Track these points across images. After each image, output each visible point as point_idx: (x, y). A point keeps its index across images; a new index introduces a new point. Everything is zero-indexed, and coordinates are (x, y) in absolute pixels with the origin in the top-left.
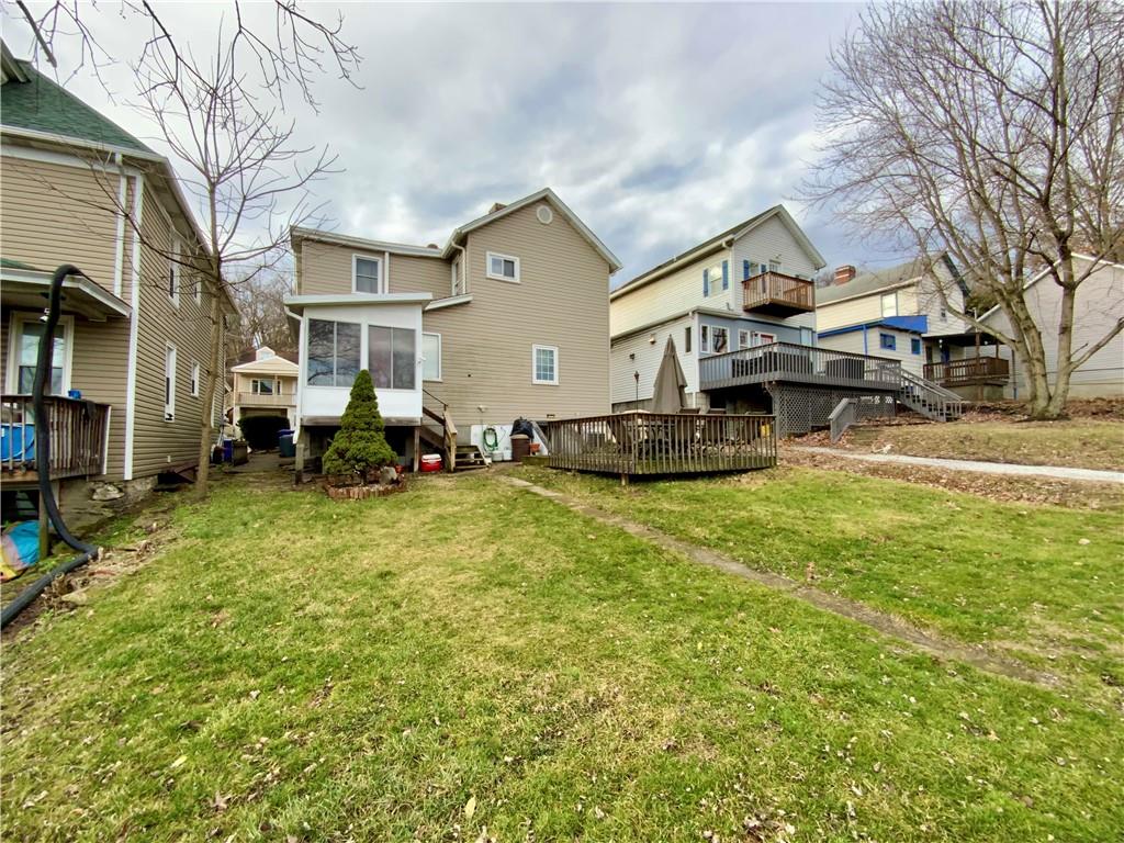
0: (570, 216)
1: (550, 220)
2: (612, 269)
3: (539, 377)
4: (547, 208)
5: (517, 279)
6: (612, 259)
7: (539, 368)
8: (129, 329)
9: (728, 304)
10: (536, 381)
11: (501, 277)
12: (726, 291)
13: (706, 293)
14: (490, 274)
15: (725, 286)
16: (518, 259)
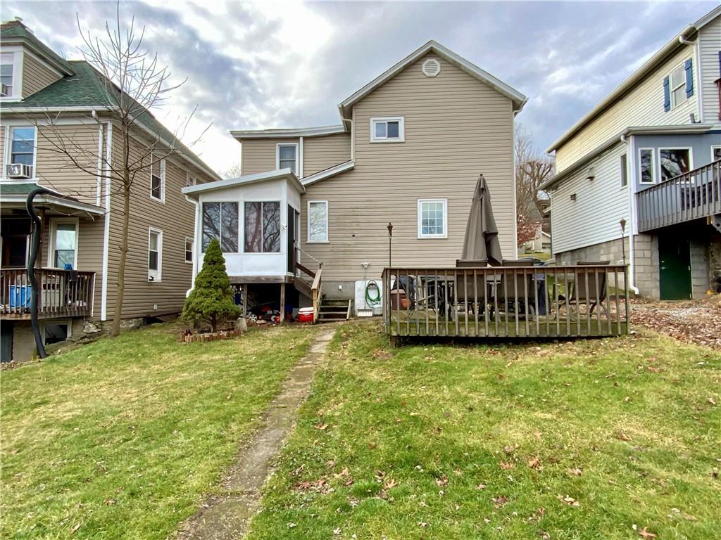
0: (459, 61)
1: (438, 70)
2: (517, 106)
3: (425, 231)
4: (434, 60)
5: (401, 138)
6: (514, 95)
7: (425, 222)
8: (104, 223)
9: (692, 115)
10: (421, 235)
11: (385, 139)
12: (691, 99)
13: (667, 106)
14: (373, 138)
15: (690, 92)
16: (402, 118)
